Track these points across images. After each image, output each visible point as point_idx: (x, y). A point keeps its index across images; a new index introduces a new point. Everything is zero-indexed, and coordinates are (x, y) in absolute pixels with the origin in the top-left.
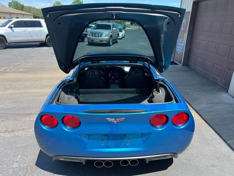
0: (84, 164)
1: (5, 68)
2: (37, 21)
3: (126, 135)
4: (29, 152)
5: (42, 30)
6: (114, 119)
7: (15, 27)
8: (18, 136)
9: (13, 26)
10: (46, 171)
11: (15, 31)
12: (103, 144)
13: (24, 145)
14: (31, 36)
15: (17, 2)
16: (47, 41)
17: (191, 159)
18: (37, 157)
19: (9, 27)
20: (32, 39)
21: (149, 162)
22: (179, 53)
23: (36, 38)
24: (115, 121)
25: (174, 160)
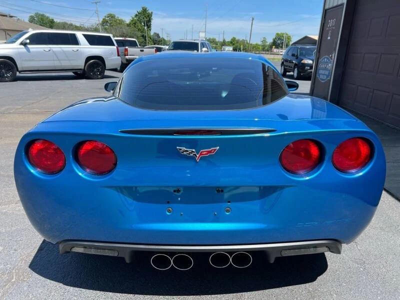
0: (128, 261)
1: (7, 107)
2: (71, 34)
3: (222, 191)
4: (21, 242)
5: (79, 49)
6: (194, 150)
7: (31, 43)
8: (5, 213)
9: (28, 41)
10: (48, 280)
11: (31, 50)
12: (169, 211)
13: (13, 228)
14: (59, 60)
15: (43, 15)
16: (87, 69)
17: (367, 262)
18: (35, 253)
19: (22, 44)
20: (60, 65)
21: (277, 259)
22: (323, 81)
23: (66, 64)
24: (198, 156)
25: (328, 263)
